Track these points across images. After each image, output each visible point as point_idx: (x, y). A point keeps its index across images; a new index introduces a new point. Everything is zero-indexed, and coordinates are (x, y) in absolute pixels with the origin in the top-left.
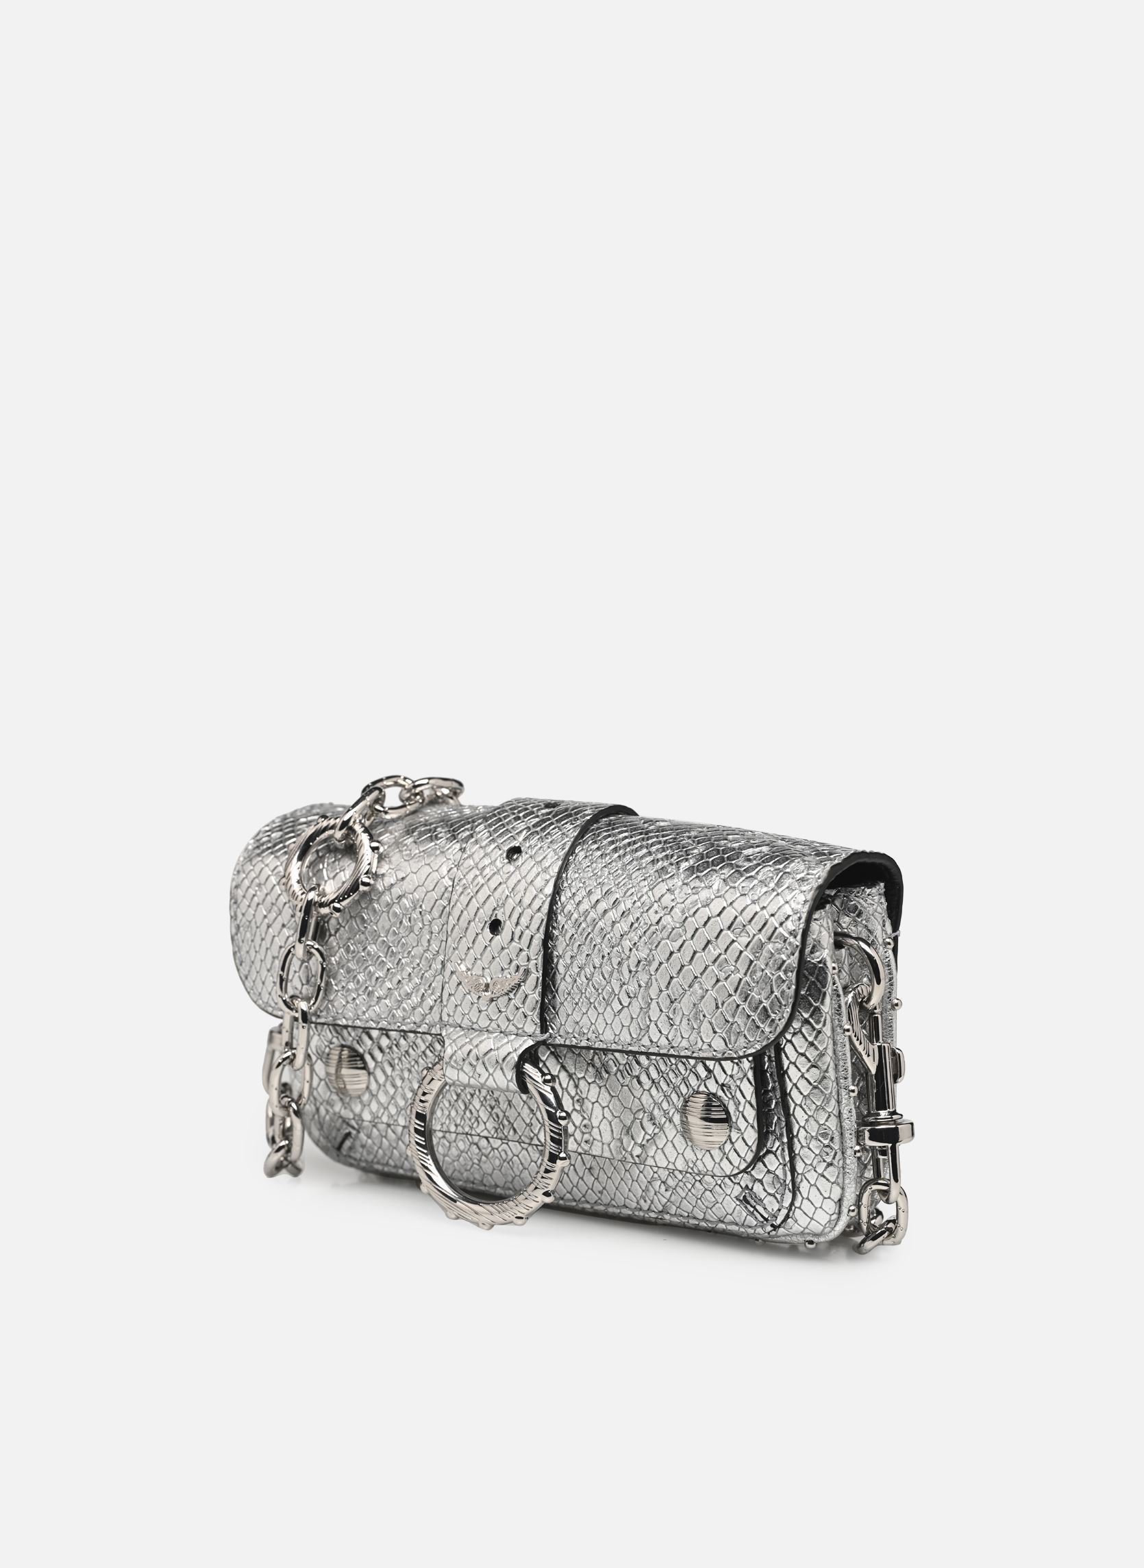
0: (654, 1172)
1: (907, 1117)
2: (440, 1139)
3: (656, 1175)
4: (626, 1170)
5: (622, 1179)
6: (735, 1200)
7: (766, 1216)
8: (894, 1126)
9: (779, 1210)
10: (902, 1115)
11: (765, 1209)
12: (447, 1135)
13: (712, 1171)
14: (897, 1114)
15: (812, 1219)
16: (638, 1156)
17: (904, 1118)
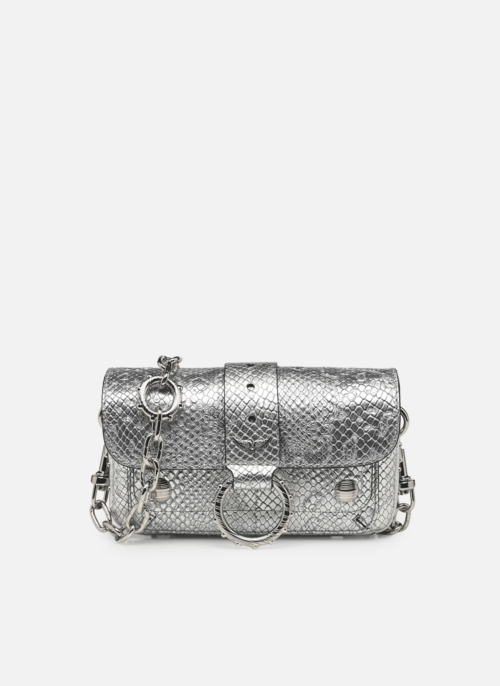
0: (313, 515)
1: (413, 478)
2: (200, 515)
3: (313, 516)
4: (299, 515)
5: (296, 519)
6: (352, 521)
7: (365, 525)
8: (407, 482)
9: (371, 522)
10: (410, 477)
11: (366, 522)
12: (205, 513)
13: (348, 510)
14: (408, 477)
15: (382, 523)
16: (312, 509)
17: (411, 478)
